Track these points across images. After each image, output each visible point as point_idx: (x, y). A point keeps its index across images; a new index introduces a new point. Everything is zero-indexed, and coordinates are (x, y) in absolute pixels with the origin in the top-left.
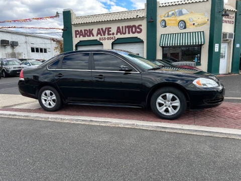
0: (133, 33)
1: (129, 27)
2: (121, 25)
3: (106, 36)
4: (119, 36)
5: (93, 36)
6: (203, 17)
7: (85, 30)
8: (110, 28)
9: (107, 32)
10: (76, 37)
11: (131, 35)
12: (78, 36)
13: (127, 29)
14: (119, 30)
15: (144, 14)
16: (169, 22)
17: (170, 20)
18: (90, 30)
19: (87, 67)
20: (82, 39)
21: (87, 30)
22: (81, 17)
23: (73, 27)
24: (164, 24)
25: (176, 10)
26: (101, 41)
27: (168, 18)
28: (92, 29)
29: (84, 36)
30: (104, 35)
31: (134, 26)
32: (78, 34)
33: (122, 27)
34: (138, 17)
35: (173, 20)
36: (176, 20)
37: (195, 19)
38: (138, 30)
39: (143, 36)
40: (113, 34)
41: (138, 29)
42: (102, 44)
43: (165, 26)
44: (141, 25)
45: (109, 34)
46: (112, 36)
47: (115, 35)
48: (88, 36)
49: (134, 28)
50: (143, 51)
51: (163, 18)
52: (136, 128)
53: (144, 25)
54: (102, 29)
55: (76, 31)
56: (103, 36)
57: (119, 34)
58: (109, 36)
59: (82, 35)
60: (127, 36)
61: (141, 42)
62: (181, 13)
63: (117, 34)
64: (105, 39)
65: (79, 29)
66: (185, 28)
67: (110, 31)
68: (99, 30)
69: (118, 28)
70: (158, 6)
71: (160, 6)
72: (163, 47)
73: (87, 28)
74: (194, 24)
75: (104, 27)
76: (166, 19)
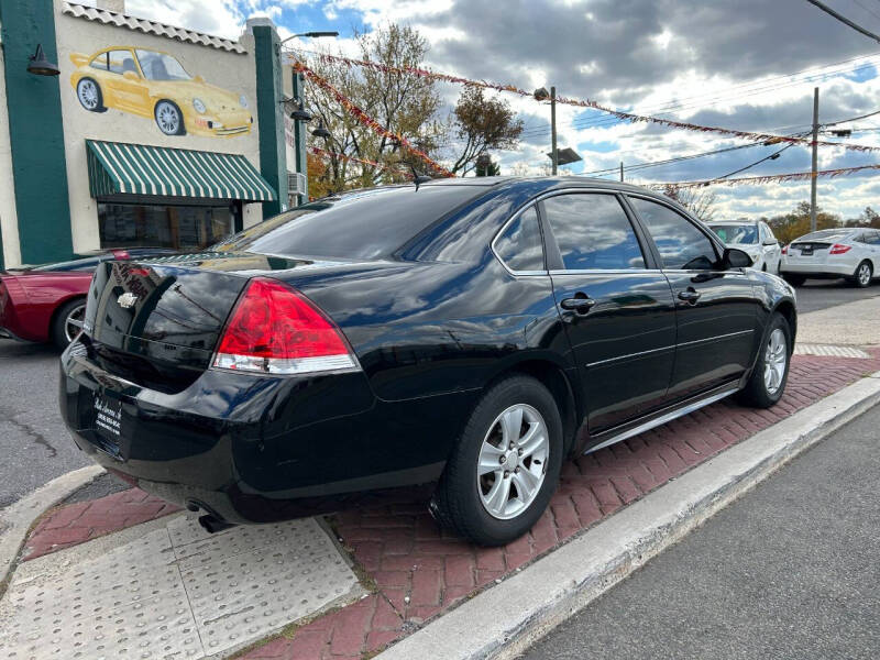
6: (237, 106)
16: (119, 95)
17: (122, 87)
24: (92, 96)
25: (142, 54)
27: (110, 75)
35: (133, 90)
36: (143, 92)
37: (211, 108)
43: (100, 108)
51: (88, 71)
62: (160, 72)
66: (182, 131)
71: (69, 13)
74: (210, 125)
76: (102, 76)
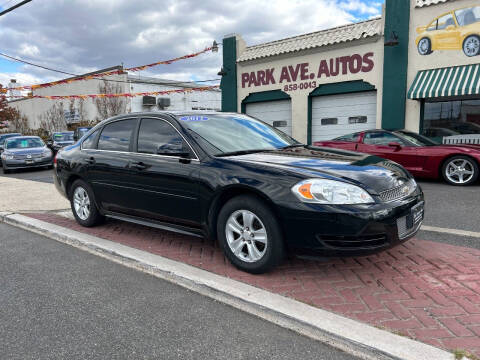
0: (354, 71)
1: (344, 60)
2: (328, 56)
3: (299, 81)
4: (325, 80)
5: (274, 82)
7: (259, 73)
8: (307, 64)
9: (299, 73)
10: (243, 86)
11: (350, 77)
12: (247, 84)
13: (341, 65)
14: (323, 69)
15: (379, 29)
16: (440, 41)
17: (441, 37)
18: (268, 71)
19: (127, 147)
20: (254, 89)
21: (262, 72)
22: (256, 47)
23: (239, 67)
24: (425, 47)
25: (458, 13)
26: (288, 93)
27: (436, 32)
28: (273, 70)
29: (257, 84)
30: (294, 80)
31: (357, 57)
32: (246, 81)
33: (331, 61)
34: (365, 36)
35: (450, 36)
36: (456, 35)
38: (365, 65)
39: (375, 77)
40: (312, 76)
41: (366, 63)
42: (288, 98)
43: (429, 52)
44: (371, 54)
45: (303, 77)
46: (309, 81)
47: (316, 79)
48: (264, 84)
49: (355, 62)
50: (375, 110)
51: (425, 34)
52: (172, 280)
53: (378, 52)
54: (291, 67)
55: (244, 75)
56: (293, 83)
57: (323, 75)
58: (304, 82)
59: (254, 82)
60: (340, 78)
61: (371, 90)
63: (319, 76)
64: (295, 88)
65: (249, 70)
67: (307, 71)
68: (284, 69)
69: (323, 63)
70: (412, 7)
71: (417, 7)
72: (422, 101)
73: (264, 67)
75: (294, 62)
76: (431, 34)
